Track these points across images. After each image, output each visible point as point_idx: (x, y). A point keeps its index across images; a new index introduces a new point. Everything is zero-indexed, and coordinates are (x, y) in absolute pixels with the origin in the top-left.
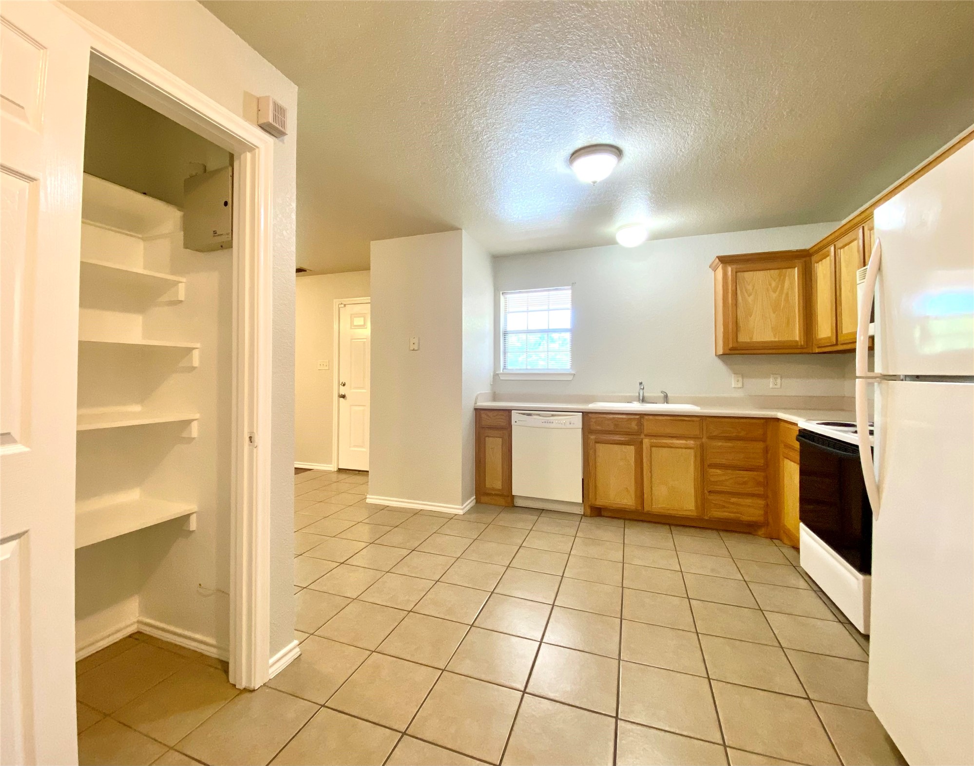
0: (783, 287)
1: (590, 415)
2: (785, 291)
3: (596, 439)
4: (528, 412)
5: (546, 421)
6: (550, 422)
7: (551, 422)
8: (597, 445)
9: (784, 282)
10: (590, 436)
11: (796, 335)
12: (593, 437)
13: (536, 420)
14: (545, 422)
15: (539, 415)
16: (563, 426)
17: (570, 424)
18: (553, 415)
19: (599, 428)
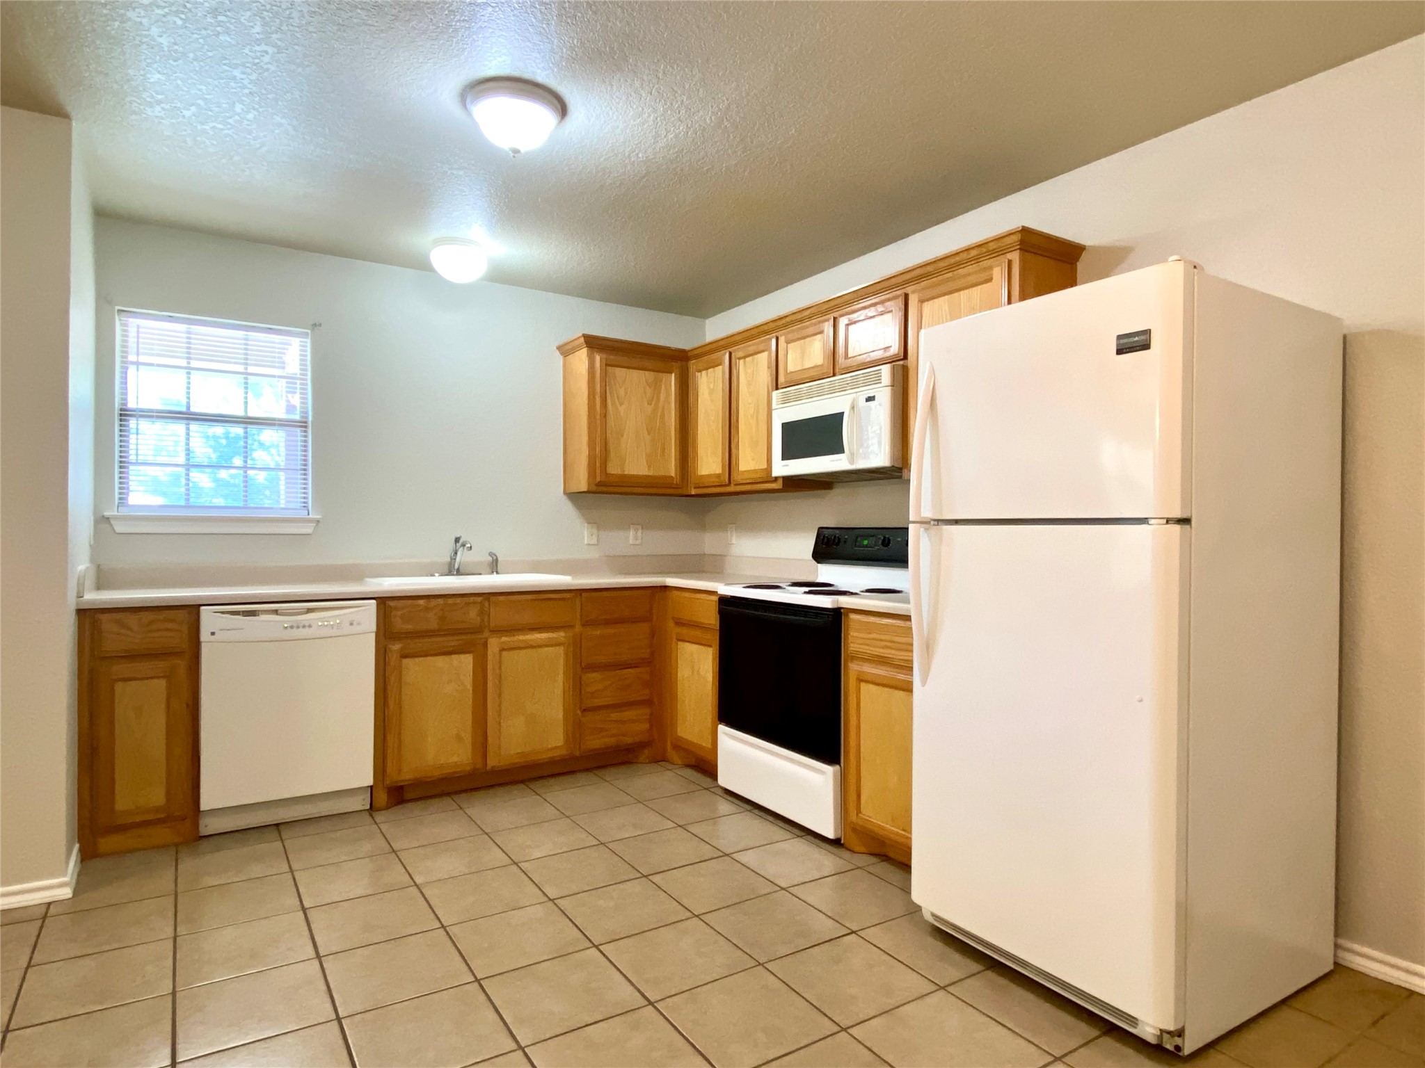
0: (658, 399)
1: (392, 604)
2: (660, 406)
3: (402, 648)
4: (248, 608)
5: (295, 625)
6: (304, 627)
7: (307, 624)
8: (405, 661)
9: (659, 393)
10: (390, 646)
11: (671, 469)
12: (396, 647)
13: (266, 624)
14: (292, 627)
15: (276, 612)
16: (334, 632)
17: (351, 624)
18: (309, 610)
19: (409, 627)
